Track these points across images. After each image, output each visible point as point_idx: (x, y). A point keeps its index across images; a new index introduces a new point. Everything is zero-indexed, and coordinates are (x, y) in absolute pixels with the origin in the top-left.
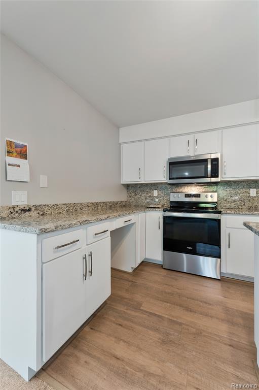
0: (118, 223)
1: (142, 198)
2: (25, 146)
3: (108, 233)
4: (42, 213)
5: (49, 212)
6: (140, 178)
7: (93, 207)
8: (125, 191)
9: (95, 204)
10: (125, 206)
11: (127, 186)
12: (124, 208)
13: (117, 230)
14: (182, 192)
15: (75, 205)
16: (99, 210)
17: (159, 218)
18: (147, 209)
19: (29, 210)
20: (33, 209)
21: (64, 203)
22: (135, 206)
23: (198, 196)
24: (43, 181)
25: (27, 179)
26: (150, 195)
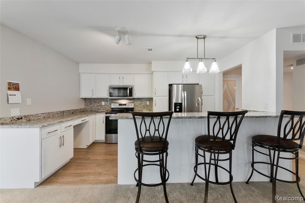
0: (78, 121)
1: (95, 106)
2: (18, 84)
3: (72, 127)
4: (29, 119)
5: (33, 118)
6: (93, 95)
7: (61, 114)
8: (84, 102)
9: (62, 112)
10: (83, 111)
11: (85, 99)
12: (83, 113)
13: (77, 125)
14: (118, 103)
15: (49, 113)
16: (65, 115)
17: (103, 118)
18: (97, 113)
19: (21, 118)
20: (24, 117)
21: (42, 113)
22: (91, 111)
23: (125, 105)
24: (29, 101)
25: (20, 102)
26: (100, 104)
